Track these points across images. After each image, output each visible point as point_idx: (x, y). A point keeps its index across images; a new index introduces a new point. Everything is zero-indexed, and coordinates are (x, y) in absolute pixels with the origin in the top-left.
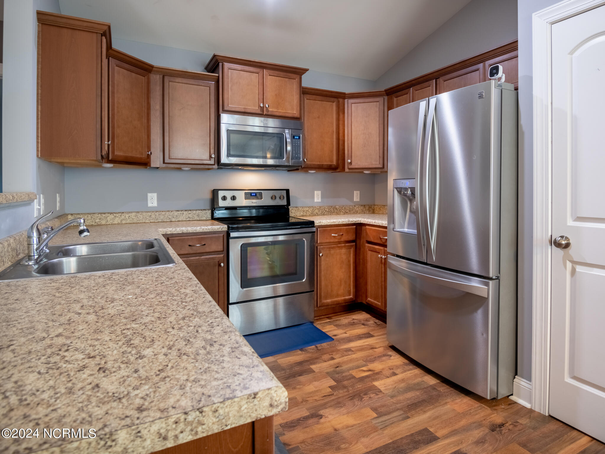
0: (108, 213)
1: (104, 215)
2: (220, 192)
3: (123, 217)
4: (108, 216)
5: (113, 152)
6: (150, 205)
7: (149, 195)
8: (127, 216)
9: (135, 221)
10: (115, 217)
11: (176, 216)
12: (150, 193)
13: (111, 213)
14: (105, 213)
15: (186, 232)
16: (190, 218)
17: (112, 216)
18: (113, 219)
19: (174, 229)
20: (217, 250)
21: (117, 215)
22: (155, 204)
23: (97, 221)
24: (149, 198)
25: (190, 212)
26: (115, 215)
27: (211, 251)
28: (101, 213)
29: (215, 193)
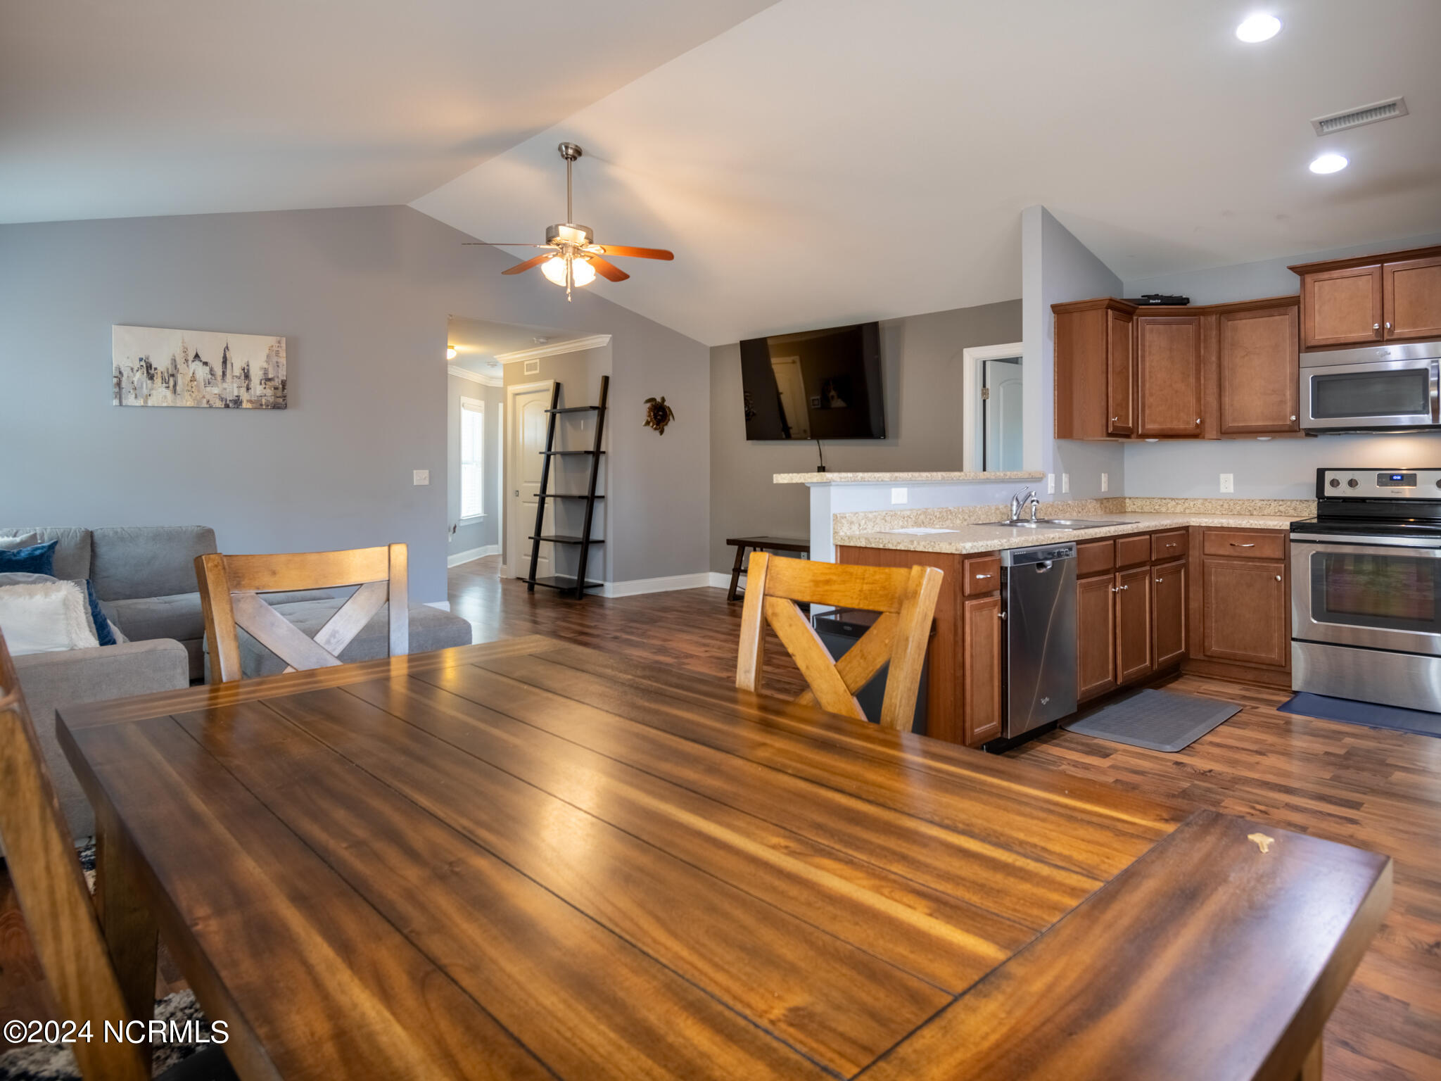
0: (1169, 499)
1: (1164, 501)
2: (1327, 472)
3: (1187, 505)
4: (1169, 503)
5: (1143, 426)
6: (1223, 490)
7: (1223, 476)
8: (1192, 504)
9: (1202, 510)
10: (1177, 504)
11: (1260, 508)
12: (1223, 473)
13: (1172, 499)
14: (1165, 499)
15: (1226, 526)
16: (1281, 512)
17: (1173, 503)
18: (1175, 507)
19: (1211, 521)
20: (1272, 556)
21: (1180, 502)
22: (1231, 489)
23: (1157, 507)
24: (1222, 480)
25: (1281, 503)
26: (1177, 501)
27: (1264, 556)
28: (1161, 499)
29: (1321, 473)
